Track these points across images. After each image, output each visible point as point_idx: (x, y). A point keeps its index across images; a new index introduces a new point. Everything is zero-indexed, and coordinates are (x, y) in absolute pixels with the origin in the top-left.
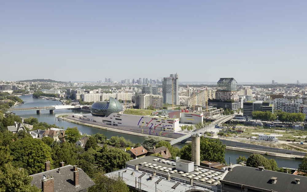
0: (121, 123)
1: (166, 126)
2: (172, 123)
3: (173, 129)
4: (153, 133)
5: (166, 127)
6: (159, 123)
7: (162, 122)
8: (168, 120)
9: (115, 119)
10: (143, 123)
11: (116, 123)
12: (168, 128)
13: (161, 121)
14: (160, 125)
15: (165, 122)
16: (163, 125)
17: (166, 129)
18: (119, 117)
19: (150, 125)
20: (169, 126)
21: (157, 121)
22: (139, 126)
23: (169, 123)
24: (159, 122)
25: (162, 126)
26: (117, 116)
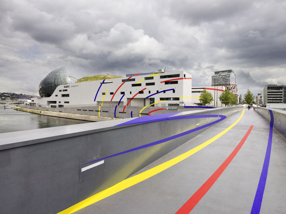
0: (68, 102)
1: (158, 92)
2: (176, 82)
3: (177, 99)
4: (123, 112)
5: (157, 97)
6: (139, 89)
7: (147, 84)
8: (162, 77)
9: (61, 96)
10: (104, 94)
11: (62, 103)
12: (162, 99)
13: (143, 82)
14: (141, 92)
15: (153, 84)
16: (150, 92)
17: (157, 101)
18: (66, 90)
19: (117, 98)
20: (164, 91)
21: (133, 85)
22: (96, 102)
23: (167, 83)
24: (140, 85)
25: (145, 95)
26: (64, 91)
